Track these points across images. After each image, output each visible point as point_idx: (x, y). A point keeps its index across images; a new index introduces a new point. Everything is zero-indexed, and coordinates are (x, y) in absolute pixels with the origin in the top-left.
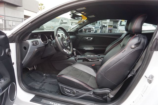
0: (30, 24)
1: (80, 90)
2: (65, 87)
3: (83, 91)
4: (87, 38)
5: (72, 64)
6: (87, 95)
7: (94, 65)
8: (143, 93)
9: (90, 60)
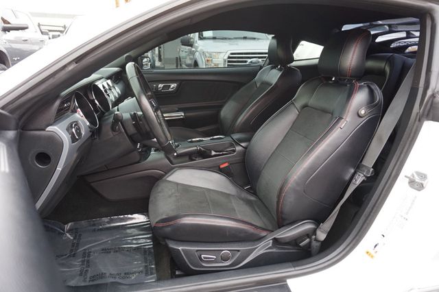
0: (71, 68)
1: (240, 244)
2: (197, 251)
3: (248, 244)
4: (161, 86)
5: (163, 176)
6: (262, 252)
7: (226, 165)
8: (407, 213)
9: (213, 153)
